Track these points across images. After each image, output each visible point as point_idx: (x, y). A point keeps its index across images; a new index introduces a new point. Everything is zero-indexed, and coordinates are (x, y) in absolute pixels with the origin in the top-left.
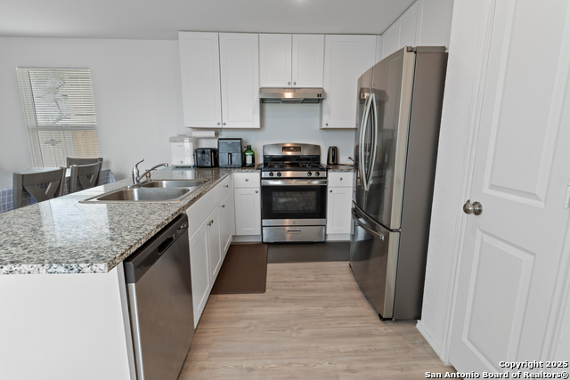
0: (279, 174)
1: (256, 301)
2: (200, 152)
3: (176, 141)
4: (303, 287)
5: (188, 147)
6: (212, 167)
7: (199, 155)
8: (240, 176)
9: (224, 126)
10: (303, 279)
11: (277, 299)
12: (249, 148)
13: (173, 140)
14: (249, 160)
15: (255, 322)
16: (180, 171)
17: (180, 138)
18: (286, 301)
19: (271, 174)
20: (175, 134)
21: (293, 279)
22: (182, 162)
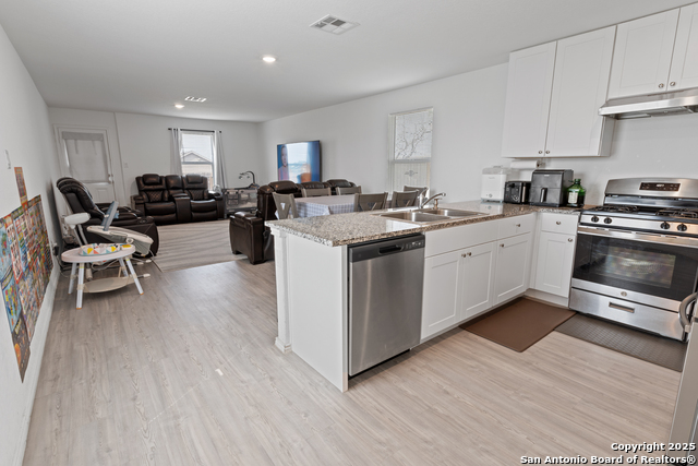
0: (608, 220)
1: (503, 354)
2: (511, 185)
3: (489, 173)
4: (577, 370)
5: (501, 180)
6: (521, 203)
7: (508, 189)
8: (549, 217)
9: (547, 155)
10: (587, 364)
11: (528, 363)
12: (578, 184)
13: (487, 172)
14: (573, 198)
15: (484, 367)
16: (487, 205)
17: (496, 170)
18: (538, 370)
19: (595, 219)
20: (490, 165)
21: (573, 358)
22: (491, 196)
